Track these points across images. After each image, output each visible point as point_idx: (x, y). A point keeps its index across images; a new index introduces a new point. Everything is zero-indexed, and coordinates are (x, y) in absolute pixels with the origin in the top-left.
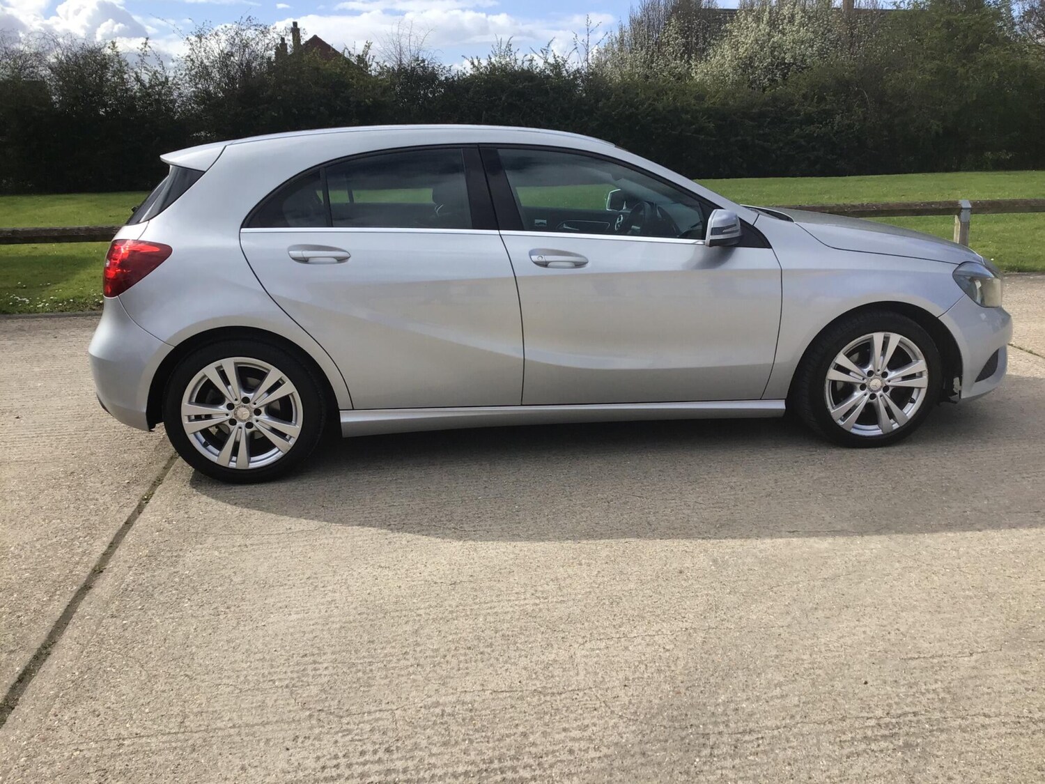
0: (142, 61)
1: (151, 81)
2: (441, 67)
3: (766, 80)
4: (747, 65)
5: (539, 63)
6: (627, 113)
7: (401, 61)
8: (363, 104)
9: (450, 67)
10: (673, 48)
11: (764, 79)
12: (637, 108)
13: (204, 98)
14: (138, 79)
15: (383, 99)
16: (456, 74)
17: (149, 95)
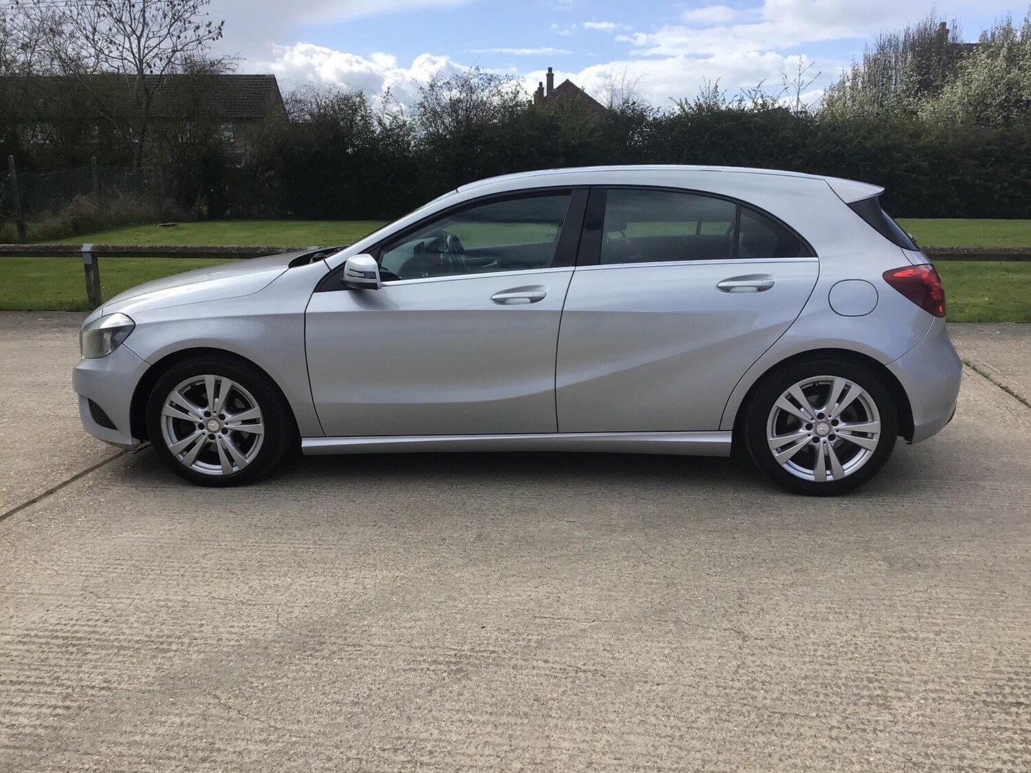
0: (384, 107)
1: (391, 123)
2: (649, 108)
3: (1000, 117)
4: (980, 102)
5: (748, 105)
6: (833, 151)
7: (611, 105)
8: (570, 145)
9: (659, 108)
10: (907, 86)
11: (998, 116)
12: (844, 147)
13: (435, 140)
14: (380, 123)
15: (589, 140)
16: (664, 115)
17: (389, 137)
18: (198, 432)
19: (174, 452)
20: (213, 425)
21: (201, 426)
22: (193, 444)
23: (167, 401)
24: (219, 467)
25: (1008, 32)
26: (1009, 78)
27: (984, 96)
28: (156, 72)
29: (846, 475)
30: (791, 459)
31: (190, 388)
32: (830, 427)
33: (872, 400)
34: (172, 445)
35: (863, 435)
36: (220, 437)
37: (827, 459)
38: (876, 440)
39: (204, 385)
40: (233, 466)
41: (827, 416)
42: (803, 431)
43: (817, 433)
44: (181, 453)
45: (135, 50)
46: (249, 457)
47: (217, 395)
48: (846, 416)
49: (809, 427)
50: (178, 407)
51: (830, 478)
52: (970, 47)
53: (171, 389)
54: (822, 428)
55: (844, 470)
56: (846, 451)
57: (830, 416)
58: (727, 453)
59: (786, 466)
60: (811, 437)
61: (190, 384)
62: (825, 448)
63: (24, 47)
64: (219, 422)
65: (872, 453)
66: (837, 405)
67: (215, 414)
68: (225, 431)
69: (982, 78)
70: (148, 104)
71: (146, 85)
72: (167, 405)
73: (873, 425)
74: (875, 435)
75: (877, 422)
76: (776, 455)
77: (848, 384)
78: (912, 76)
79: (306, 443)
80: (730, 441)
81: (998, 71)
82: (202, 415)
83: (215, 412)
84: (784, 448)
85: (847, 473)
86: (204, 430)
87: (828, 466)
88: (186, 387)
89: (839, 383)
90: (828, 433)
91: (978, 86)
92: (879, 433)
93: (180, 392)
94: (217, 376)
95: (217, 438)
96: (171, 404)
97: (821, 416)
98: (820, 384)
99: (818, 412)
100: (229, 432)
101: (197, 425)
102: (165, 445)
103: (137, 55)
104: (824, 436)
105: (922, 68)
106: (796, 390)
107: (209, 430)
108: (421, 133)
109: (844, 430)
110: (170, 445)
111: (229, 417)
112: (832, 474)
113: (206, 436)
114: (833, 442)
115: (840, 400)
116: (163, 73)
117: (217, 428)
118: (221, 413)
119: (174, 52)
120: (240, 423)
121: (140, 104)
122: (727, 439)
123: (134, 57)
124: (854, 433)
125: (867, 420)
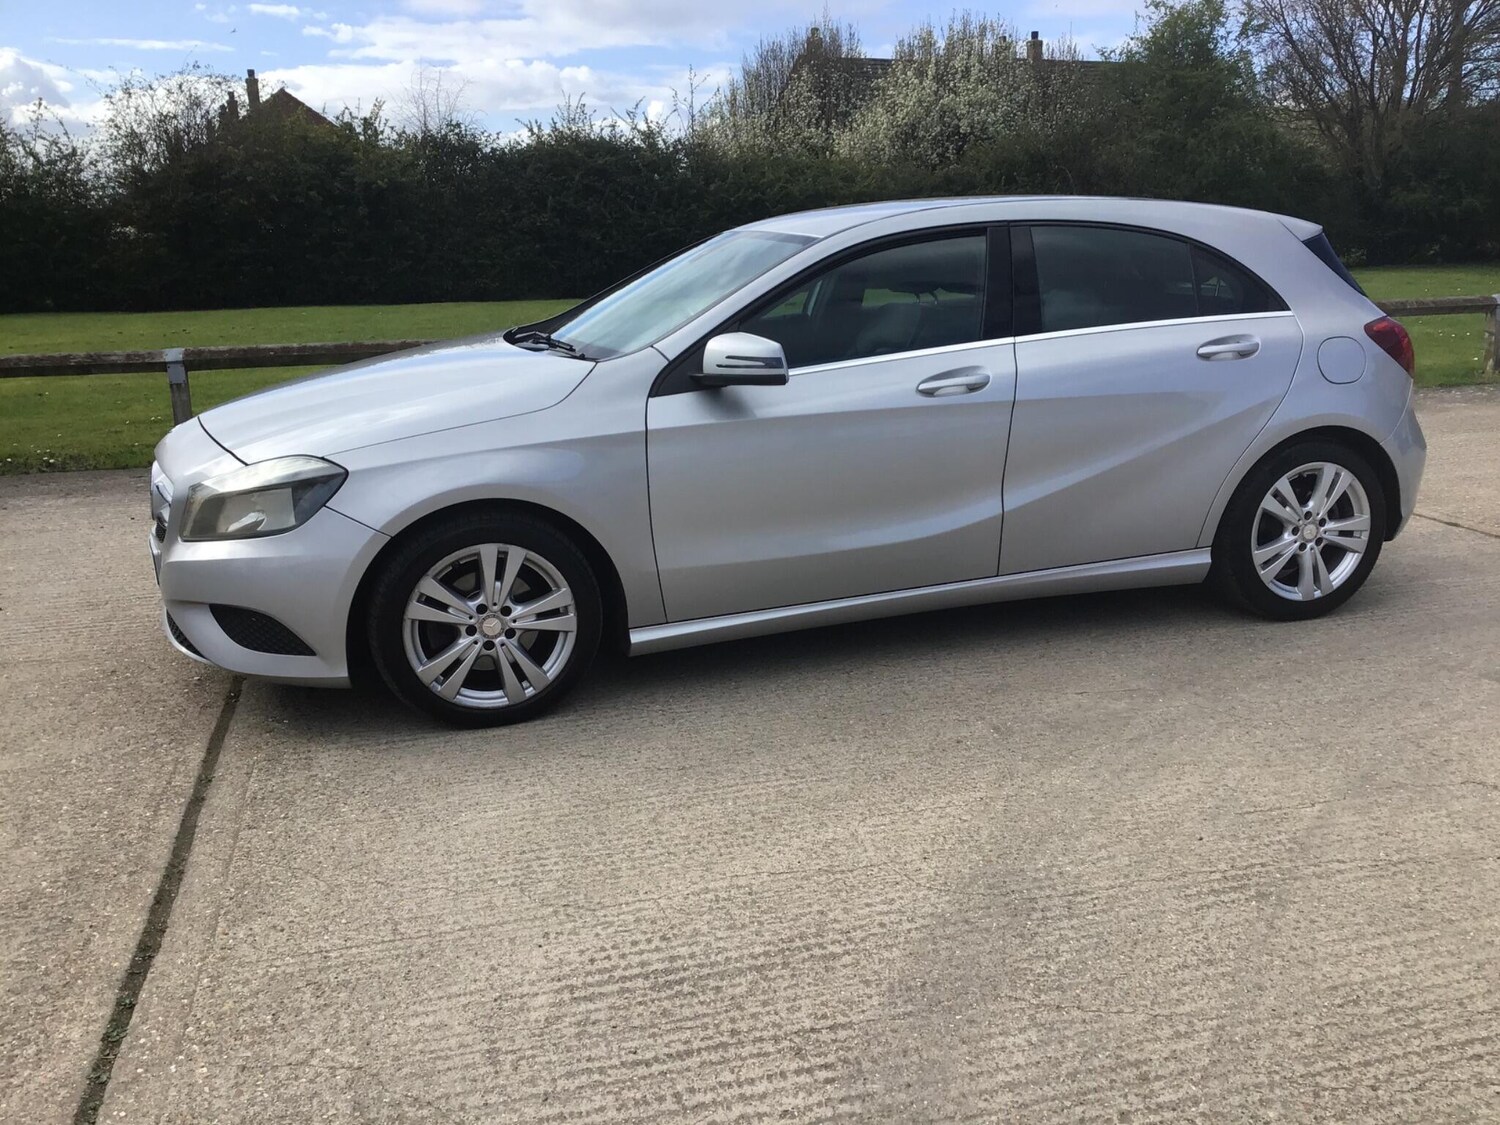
18: (464, 641)
19: (426, 679)
20: (492, 626)
21: (471, 630)
22: (457, 663)
23: (415, 595)
24: (500, 693)
25: (927, 43)
26: (943, 105)
27: (914, 127)
29: (1335, 588)
30: (1275, 578)
31: (452, 570)
32: (1317, 528)
33: (1361, 489)
34: (421, 669)
35: (1351, 533)
36: (502, 645)
37: (1314, 568)
38: (1365, 537)
39: (479, 561)
40: (524, 689)
41: (1314, 514)
42: (1287, 537)
43: (1304, 538)
44: (436, 680)
46: (548, 671)
47: (499, 576)
48: (1333, 514)
49: (1295, 531)
50: (433, 603)
51: (1317, 594)
52: (884, 64)
53: (423, 573)
54: (1309, 530)
55: (1333, 580)
56: (1332, 554)
57: (1318, 514)
58: (1207, 577)
59: (1274, 588)
60: (1298, 544)
61: (452, 564)
62: (1312, 556)
64: (501, 620)
65: (1361, 555)
66: (1326, 498)
67: (495, 608)
68: (510, 634)
69: (911, 103)
72: (414, 602)
73: (1362, 520)
74: (1363, 532)
75: (1366, 515)
76: (1261, 572)
77: (1337, 471)
78: (810, 98)
79: (637, 637)
80: (1210, 561)
81: (929, 95)
82: (473, 611)
83: (495, 604)
84: (1269, 563)
85: (1336, 584)
86: (476, 636)
87: (1316, 577)
88: (446, 567)
89: (1328, 471)
90: (1316, 536)
91: (907, 113)
92: (1368, 528)
93: (434, 578)
94: (501, 545)
95: (497, 646)
96: (421, 598)
97: (1307, 515)
98: (1310, 473)
99: (1304, 509)
100: (519, 634)
101: (463, 629)
104: (1311, 541)
105: (821, 88)
106: (1283, 485)
109: (1331, 530)
110: (419, 670)
111: (518, 610)
112: (1319, 588)
113: (479, 645)
114: (1320, 549)
115: (1328, 494)
117: (498, 629)
118: (505, 605)
120: (537, 617)
122: (1204, 558)
124: (1341, 533)
125: (1353, 515)
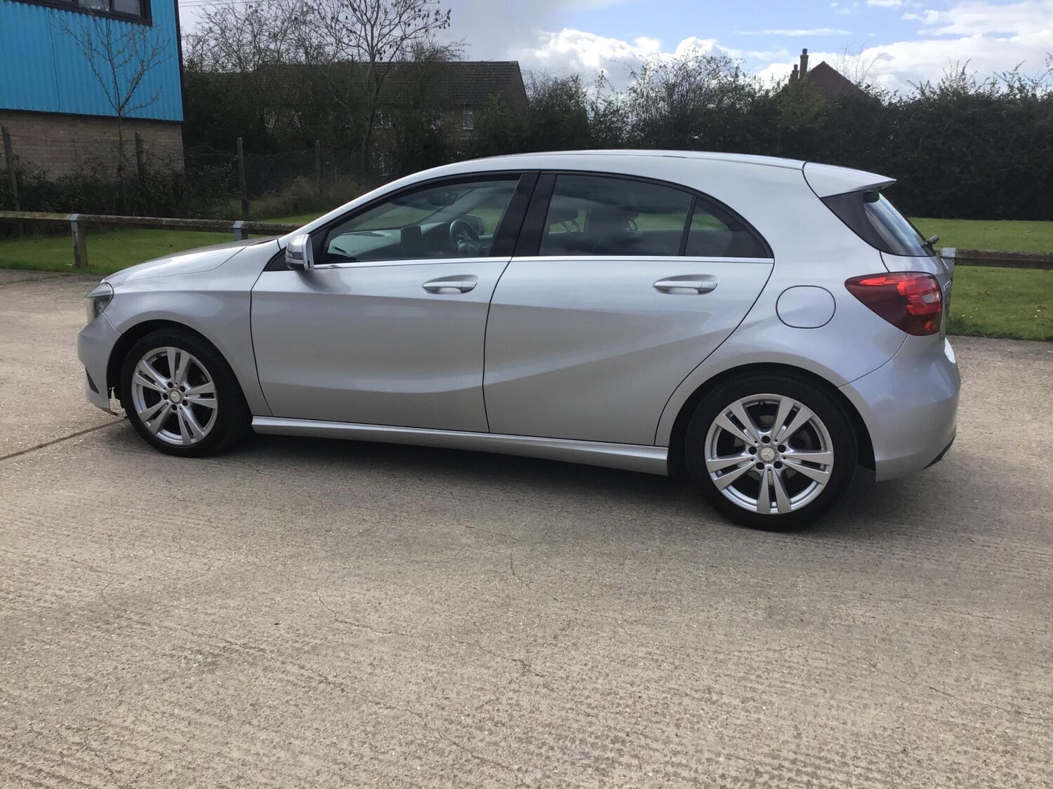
0: (598, 92)
2: (885, 92)
16: (901, 100)
17: (601, 123)
18: (163, 401)
19: (142, 418)
20: (176, 396)
21: (166, 397)
22: (159, 413)
23: (137, 370)
24: (180, 437)
28: (386, 59)
29: (793, 509)
30: (732, 486)
31: (156, 359)
32: (776, 453)
33: (825, 428)
34: (141, 412)
35: (816, 466)
36: (181, 409)
37: (772, 489)
38: (828, 473)
39: (167, 356)
40: (192, 438)
41: (772, 440)
42: (745, 455)
43: (761, 459)
44: (149, 420)
45: (369, 38)
46: (206, 429)
47: (177, 366)
48: (795, 442)
49: (753, 450)
50: (147, 377)
51: (774, 511)
53: (140, 358)
54: (768, 453)
55: (791, 504)
56: (794, 483)
57: (776, 441)
58: (664, 471)
59: (725, 492)
60: (755, 462)
61: (155, 356)
62: (771, 476)
63: (274, 37)
64: (180, 394)
65: (822, 487)
66: (784, 427)
67: (176, 386)
68: (185, 403)
70: (378, 90)
71: (378, 71)
72: (137, 374)
73: (826, 456)
74: (827, 467)
75: (830, 453)
76: (714, 478)
77: (796, 405)
79: (256, 422)
80: (666, 459)
82: (166, 386)
83: (176, 383)
84: (726, 470)
85: (794, 507)
86: (168, 400)
87: (773, 497)
88: (152, 357)
89: (786, 404)
90: (774, 459)
92: (832, 464)
93: (148, 361)
94: (177, 349)
95: (178, 409)
96: (140, 373)
97: (766, 439)
98: (767, 402)
99: (761, 434)
100: (189, 404)
101: (162, 395)
102: (136, 413)
103: (370, 43)
104: (769, 462)
106: (737, 408)
107: (172, 401)
108: (632, 119)
109: (792, 457)
112: (777, 507)
113: (169, 406)
114: (779, 471)
115: (787, 422)
116: (392, 60)
117: (178, 399)
118: (182, 385)
119: (402, 39)
120: (199, 396)
121: (371, 91)
122: (663, 456)
123: (368, 45)
124: (805, 463)
125: (820, 449)
